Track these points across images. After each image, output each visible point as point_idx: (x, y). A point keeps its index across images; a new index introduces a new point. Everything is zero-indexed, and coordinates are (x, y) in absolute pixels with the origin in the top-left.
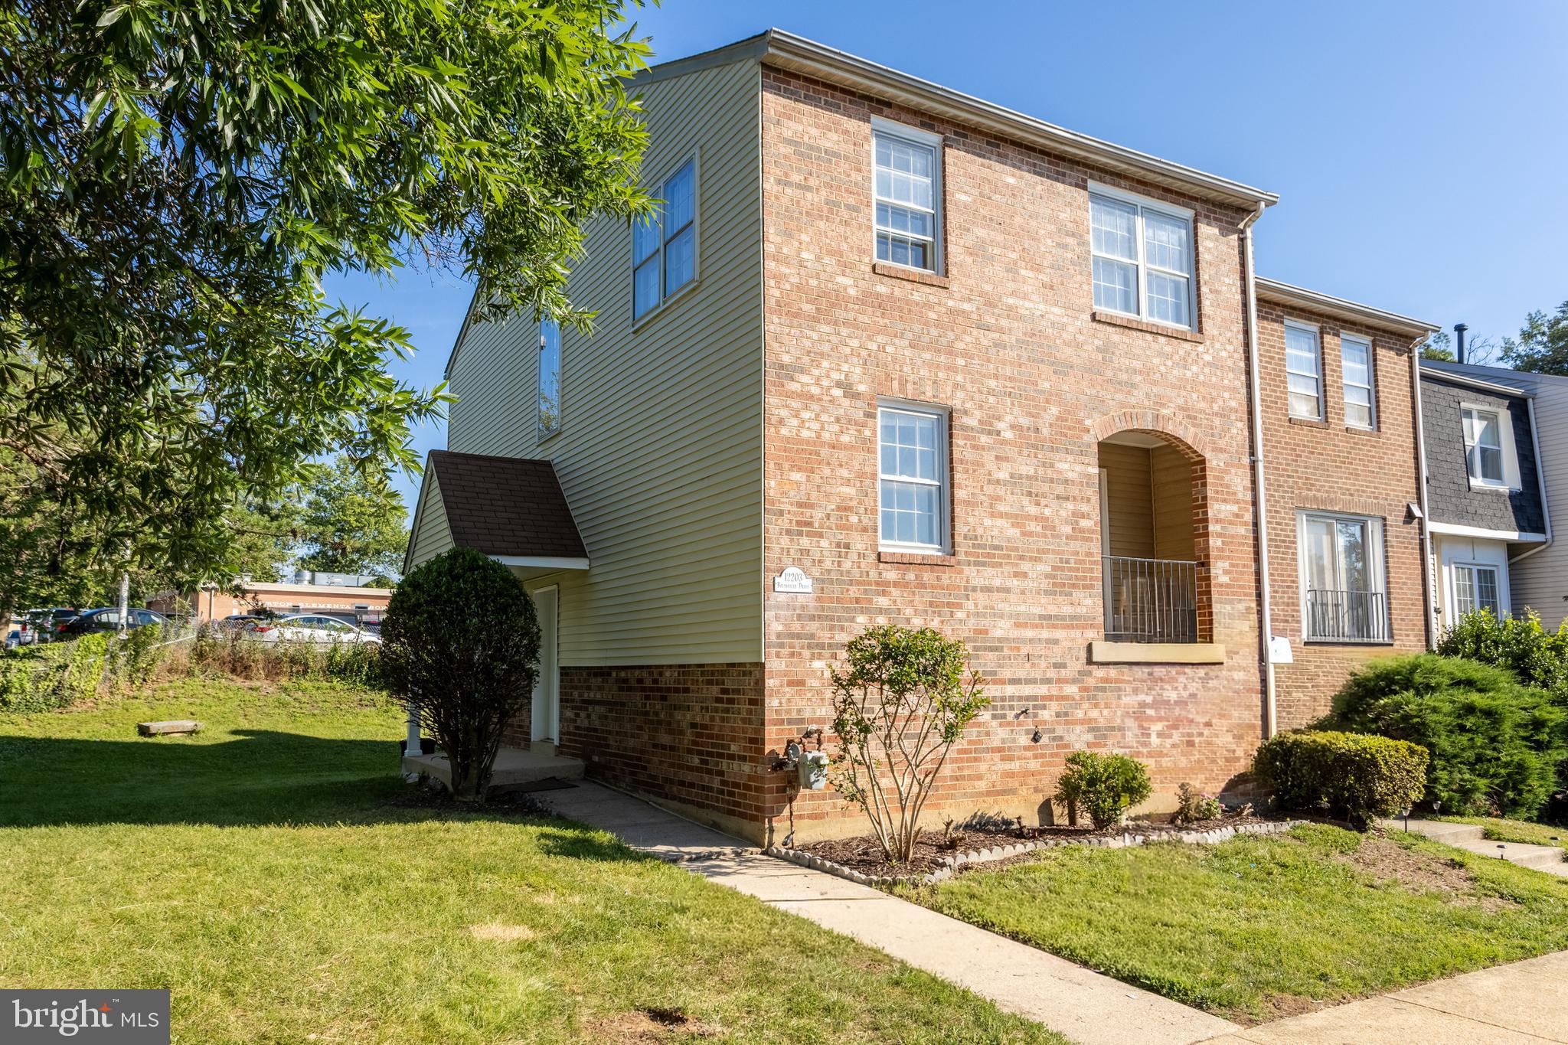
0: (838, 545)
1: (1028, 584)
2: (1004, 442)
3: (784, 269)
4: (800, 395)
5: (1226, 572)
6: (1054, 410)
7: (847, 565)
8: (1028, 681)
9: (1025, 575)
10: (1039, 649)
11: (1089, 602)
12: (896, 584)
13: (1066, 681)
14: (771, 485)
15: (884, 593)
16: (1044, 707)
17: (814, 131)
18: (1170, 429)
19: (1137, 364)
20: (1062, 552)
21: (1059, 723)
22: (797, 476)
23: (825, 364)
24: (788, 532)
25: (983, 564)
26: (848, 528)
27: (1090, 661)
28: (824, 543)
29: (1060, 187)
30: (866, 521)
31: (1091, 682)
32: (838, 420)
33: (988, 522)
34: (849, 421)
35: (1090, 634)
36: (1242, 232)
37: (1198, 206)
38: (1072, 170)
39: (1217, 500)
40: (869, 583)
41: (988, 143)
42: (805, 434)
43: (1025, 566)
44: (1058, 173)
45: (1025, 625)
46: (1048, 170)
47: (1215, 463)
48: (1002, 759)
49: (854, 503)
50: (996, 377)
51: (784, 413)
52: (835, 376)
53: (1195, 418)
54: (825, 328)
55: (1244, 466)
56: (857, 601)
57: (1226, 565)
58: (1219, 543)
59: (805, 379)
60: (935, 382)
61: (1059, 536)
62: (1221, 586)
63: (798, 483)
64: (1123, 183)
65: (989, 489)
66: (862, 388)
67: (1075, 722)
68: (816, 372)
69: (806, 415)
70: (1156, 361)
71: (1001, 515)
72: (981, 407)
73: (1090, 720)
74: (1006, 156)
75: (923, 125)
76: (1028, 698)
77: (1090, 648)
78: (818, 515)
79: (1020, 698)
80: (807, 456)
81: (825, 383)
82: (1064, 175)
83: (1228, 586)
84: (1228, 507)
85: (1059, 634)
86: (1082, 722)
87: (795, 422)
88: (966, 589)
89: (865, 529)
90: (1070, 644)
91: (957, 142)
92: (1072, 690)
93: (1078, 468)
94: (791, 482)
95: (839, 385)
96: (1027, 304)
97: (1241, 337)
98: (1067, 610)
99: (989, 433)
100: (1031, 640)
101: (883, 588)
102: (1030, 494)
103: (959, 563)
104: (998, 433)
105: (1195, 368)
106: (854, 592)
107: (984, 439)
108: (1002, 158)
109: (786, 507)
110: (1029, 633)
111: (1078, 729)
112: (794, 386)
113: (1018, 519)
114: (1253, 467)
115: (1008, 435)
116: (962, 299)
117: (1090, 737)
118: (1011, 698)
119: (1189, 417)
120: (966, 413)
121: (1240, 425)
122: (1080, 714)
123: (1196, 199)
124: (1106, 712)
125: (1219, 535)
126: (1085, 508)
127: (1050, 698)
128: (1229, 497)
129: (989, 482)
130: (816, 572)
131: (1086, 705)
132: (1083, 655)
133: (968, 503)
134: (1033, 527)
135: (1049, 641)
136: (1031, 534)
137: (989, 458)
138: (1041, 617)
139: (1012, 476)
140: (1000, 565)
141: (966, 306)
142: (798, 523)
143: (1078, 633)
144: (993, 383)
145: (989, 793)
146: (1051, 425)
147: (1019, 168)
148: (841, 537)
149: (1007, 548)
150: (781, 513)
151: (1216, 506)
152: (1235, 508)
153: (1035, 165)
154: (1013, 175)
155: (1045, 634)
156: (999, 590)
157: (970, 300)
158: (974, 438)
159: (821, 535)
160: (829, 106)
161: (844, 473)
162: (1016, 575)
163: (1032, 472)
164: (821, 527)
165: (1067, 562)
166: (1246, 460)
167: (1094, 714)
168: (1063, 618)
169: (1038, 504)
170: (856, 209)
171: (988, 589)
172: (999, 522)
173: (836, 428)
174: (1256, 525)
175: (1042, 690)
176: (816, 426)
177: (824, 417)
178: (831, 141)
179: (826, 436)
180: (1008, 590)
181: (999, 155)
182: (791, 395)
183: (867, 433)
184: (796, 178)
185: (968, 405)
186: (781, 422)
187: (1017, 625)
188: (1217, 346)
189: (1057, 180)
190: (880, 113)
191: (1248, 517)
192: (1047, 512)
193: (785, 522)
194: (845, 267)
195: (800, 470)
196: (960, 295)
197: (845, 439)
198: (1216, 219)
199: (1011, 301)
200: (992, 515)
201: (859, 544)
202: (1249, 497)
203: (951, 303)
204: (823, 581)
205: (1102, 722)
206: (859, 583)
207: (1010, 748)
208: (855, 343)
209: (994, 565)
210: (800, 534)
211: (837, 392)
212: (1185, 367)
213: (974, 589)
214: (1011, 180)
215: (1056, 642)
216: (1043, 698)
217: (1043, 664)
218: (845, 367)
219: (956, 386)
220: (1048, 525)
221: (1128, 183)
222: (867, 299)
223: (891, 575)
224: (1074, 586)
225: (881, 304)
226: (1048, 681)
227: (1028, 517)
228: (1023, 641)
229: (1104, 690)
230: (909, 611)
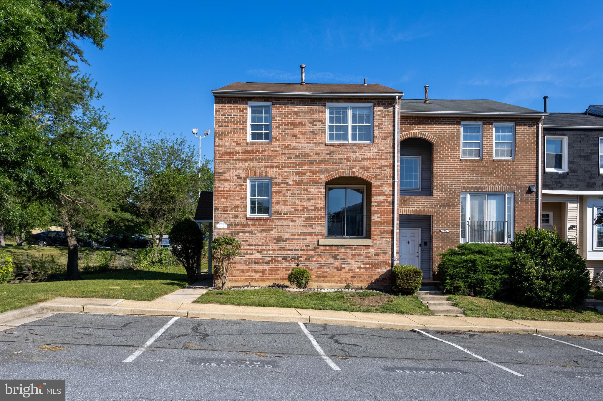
0: (235, 216)
1: (296, 224)
2: (290, 185)
3: (221, 149)
4: (224, 180)
5: (378, 217)
6: (309, 174)
7: (237, 221)
8: (295, 250)
9: (295, 221)
10: (299, 241)
11: (320, 228)
12: (252, 225)
13: (310, 250)
14: (215, 202)
15: (248, 227)
16: (301, 257)
17: (230, 111)
18: (356, 175)
19: (344, 157)
20: (310, 215)
21: (307, 261)
22: (223, 200)
23: (232, 171)
24: (220, 213)
25: (281, 219)
26: (238, 211)
27: (318, 245)
28: (231, 216)
29: (315, 108)
30: (243, 210)
31: (319, 250)
32: (235, 185)
33: (283, 207)
34: (239, 185)
35: (319, 237)
36: (395, 106)
37: (374, 101)
38: (320, 101)
39: (376, 195)
40: (244, 225)
41: (288, 101)
42: (226, 189)
43: (295, 219)
44: (314, 103)
45: (295, 235)
46: (310, 103)
47: (375, 184)
48: (286, 270)
49: (240, 206)
50: (287, 167)
51: (219, 185)
52: (235, 174)
53: (368, 170)
54: (231, 161)
55: (390, 184)
56: (240, 229)
57: (379, 215)
58: (376, 208)
59: (226, 175)
60: (266, 171)
61: (309, 210)
62: (376, 222)
63: (224, 202)
64: (341, 101)
65: (284, 199)
66: (243, 176)
67: (312, 261)
68: (229, 173)
69: (226, 184)
70: (351, 154)
71: (287, 205)
72: (282, 176)
73: (318, 261)
74: (294, 103)
75: (265, 101)
76: (295, 254)
77: (318, 241)
78: (229, 208)
79: (292, 254)
80: (225, 194)
81: (232, 176)
82: (316, 103)
83: (379, 222)
84: (381, 197)
85: (308, 237)
86: (315, 261)
87: (223, 186)
88: (275, 225)
89: (243, 212)
90: (311, 240)
91: (277, 103)
92: (312, 253)
93: (318, 190)
94: (222, 202)
95: (236, 176)
96: (300, 145)
97: (392, 141)
98: (311, 230)
99: (284, 183)
100: (297, 239)
101: (248, 226)
102: (298, 199)
103: (272, 219)
104: (288, 183)
105: (369, 155)
106: (239, 227)
107: (282, 185)
108: (293, 104)
109: (220, 208)
110: (297, 237)
111: (313, 263)
112: (223, 178)
113: (294, 206)
114: (394, 184)
115: (291, 183)
116: (276, 147)
117: (318, 266)
118: (289, 254)
119: (364, 170)
120: (276, 178)
121: (389, 170)
122: (315, 259)
123: (374, 99)
124: (324, 259)
125: (376, 206)
126: (319, 201)
127: (304, 255)
128: (383, 193)
129: (284, 196)
130: (228, 223)
131: (317, 257)
132: (316, 242)
133: (276, 203)
134: (299, 208)
135: (303, 239)
136: (298, 210)
137: (284, 191)
138: (301, 233)
139: (292, 194)
140: (287, 219)
141: (278, 149)
142: (223, 211)
143: (315, 237)
144: (286, 169)
145: (281, 279)
146: (307, 179)
147: (299, 105)
148: (236, 214)
149: (289, 214)
150: (219, 209)
151: (375, 197)
152: (385, 197)
153: (305, 103)
154: (297, 108)
155: (302, 237)
156: (286, 225)
157: (279, 147)
158: (279, 185)
159: (229, 214)
160: (235, 103)
161: (237, 198)
162: (292, 221)
163: (299, 192)
164: (230, 211)
165: (312, 217)
166: (391, 181)
167: (320, 259)
168: (309, 233)
169: (301, 201)
170: (243, 129)
171: (283, 226)
172: (287, 207)
173: (235, 186)
174: (393, 202)
175: (301, 252)
176: (229, 187)
177: (231, 184)
178: (236, 112)
179: (232, 189)
180: (289, 226)
181: (291, 103)
182: (222, 180)
183: (244, 187)
184: (225, 124)
185: (277, 176)
186: (219, 187)
187: (292, 235)
188: (380, 146)
189: (314, 106)
190: (251, 100)
191: (390, 200)
192: (305, 203)
193: (220, 211)
194: (238, 144)
195: (224, 198)
196: (276, 146)
197: (238, 189)
198: (382, 104)
199: (294, 145)
200: (285, 205)
201: (241, 215)
202: (391, 193)
203: (272, 149)
204: (230, 225)
205: (323, 262)
206: (241, 225)
207: (288, 268)
208: (241, 164)
209: (284, 219)
210: (224, 214)
211: (236, 178)
212: (364, 155)
213: (278, 225)
214: (296, 110)
215: (306, 239)
216: (301, 254)
217: (301, 245)
218: (238, 171)
219: (273, 171)
220: (304, 207)
221: (343, 100)
222: (246, 152)
223: (250, 223)
224: (314, 224)
225: (249, 152)
226: (304, 250)
227: (298, 205)
228: (294, 239)
229: (324, 253)
230: (256, 232)
